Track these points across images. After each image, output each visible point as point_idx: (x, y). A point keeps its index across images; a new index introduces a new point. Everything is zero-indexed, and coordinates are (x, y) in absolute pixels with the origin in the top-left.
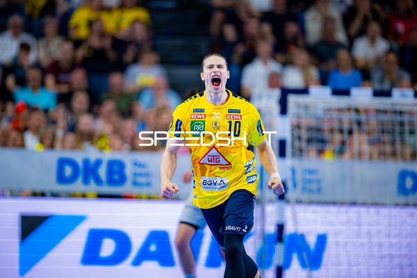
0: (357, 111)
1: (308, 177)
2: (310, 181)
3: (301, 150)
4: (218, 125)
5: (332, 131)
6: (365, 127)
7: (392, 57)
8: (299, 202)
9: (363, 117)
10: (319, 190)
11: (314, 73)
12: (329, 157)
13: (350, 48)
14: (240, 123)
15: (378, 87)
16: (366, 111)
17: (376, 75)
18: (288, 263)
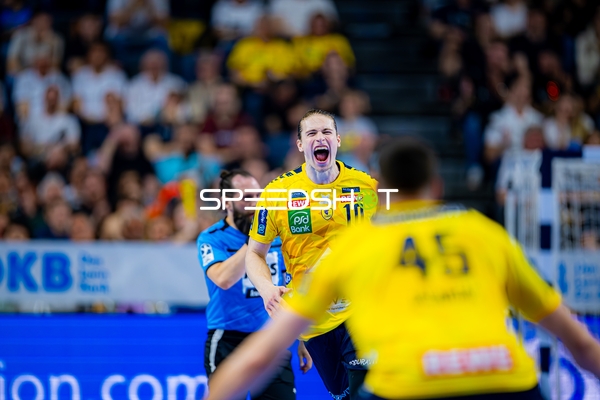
1: (582, 277)
2: (586, 283)
3: (572, 239)
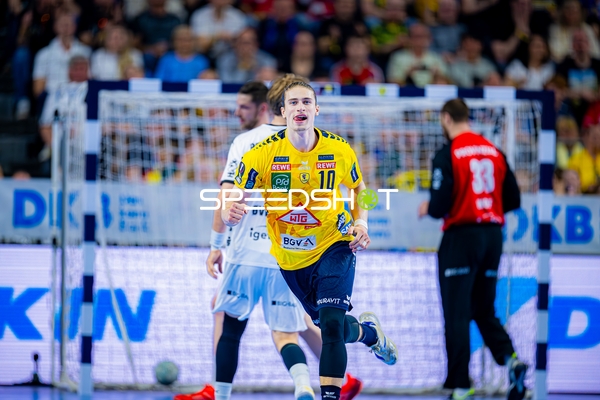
0: (199, 113)
4: (307, 178)
5: (161, 142)
6: (209, 136)
7: (249, 36)
8: (113, 244)
9: (206, 122)
10: (145, 228)
11: (136, 59)
12: (154, 178)
13: (188, 21)
14: (333, 172)
15: (228, 79)
16: (212, 113)
17: (226, 62)
18: (99, 332)
